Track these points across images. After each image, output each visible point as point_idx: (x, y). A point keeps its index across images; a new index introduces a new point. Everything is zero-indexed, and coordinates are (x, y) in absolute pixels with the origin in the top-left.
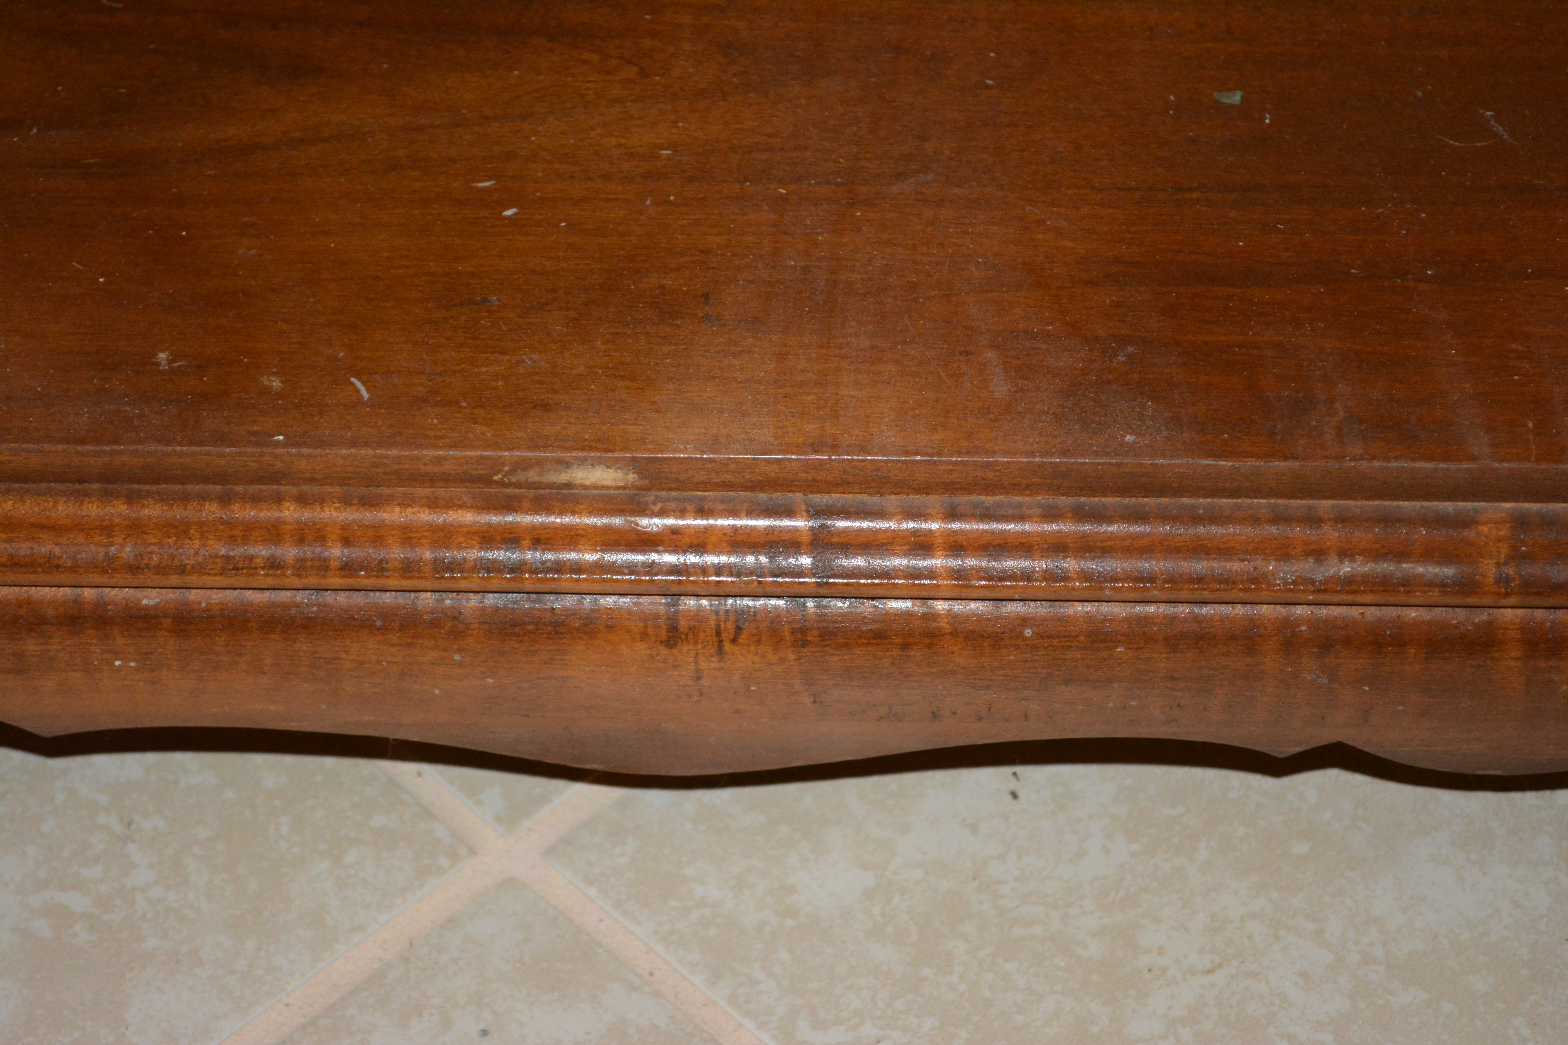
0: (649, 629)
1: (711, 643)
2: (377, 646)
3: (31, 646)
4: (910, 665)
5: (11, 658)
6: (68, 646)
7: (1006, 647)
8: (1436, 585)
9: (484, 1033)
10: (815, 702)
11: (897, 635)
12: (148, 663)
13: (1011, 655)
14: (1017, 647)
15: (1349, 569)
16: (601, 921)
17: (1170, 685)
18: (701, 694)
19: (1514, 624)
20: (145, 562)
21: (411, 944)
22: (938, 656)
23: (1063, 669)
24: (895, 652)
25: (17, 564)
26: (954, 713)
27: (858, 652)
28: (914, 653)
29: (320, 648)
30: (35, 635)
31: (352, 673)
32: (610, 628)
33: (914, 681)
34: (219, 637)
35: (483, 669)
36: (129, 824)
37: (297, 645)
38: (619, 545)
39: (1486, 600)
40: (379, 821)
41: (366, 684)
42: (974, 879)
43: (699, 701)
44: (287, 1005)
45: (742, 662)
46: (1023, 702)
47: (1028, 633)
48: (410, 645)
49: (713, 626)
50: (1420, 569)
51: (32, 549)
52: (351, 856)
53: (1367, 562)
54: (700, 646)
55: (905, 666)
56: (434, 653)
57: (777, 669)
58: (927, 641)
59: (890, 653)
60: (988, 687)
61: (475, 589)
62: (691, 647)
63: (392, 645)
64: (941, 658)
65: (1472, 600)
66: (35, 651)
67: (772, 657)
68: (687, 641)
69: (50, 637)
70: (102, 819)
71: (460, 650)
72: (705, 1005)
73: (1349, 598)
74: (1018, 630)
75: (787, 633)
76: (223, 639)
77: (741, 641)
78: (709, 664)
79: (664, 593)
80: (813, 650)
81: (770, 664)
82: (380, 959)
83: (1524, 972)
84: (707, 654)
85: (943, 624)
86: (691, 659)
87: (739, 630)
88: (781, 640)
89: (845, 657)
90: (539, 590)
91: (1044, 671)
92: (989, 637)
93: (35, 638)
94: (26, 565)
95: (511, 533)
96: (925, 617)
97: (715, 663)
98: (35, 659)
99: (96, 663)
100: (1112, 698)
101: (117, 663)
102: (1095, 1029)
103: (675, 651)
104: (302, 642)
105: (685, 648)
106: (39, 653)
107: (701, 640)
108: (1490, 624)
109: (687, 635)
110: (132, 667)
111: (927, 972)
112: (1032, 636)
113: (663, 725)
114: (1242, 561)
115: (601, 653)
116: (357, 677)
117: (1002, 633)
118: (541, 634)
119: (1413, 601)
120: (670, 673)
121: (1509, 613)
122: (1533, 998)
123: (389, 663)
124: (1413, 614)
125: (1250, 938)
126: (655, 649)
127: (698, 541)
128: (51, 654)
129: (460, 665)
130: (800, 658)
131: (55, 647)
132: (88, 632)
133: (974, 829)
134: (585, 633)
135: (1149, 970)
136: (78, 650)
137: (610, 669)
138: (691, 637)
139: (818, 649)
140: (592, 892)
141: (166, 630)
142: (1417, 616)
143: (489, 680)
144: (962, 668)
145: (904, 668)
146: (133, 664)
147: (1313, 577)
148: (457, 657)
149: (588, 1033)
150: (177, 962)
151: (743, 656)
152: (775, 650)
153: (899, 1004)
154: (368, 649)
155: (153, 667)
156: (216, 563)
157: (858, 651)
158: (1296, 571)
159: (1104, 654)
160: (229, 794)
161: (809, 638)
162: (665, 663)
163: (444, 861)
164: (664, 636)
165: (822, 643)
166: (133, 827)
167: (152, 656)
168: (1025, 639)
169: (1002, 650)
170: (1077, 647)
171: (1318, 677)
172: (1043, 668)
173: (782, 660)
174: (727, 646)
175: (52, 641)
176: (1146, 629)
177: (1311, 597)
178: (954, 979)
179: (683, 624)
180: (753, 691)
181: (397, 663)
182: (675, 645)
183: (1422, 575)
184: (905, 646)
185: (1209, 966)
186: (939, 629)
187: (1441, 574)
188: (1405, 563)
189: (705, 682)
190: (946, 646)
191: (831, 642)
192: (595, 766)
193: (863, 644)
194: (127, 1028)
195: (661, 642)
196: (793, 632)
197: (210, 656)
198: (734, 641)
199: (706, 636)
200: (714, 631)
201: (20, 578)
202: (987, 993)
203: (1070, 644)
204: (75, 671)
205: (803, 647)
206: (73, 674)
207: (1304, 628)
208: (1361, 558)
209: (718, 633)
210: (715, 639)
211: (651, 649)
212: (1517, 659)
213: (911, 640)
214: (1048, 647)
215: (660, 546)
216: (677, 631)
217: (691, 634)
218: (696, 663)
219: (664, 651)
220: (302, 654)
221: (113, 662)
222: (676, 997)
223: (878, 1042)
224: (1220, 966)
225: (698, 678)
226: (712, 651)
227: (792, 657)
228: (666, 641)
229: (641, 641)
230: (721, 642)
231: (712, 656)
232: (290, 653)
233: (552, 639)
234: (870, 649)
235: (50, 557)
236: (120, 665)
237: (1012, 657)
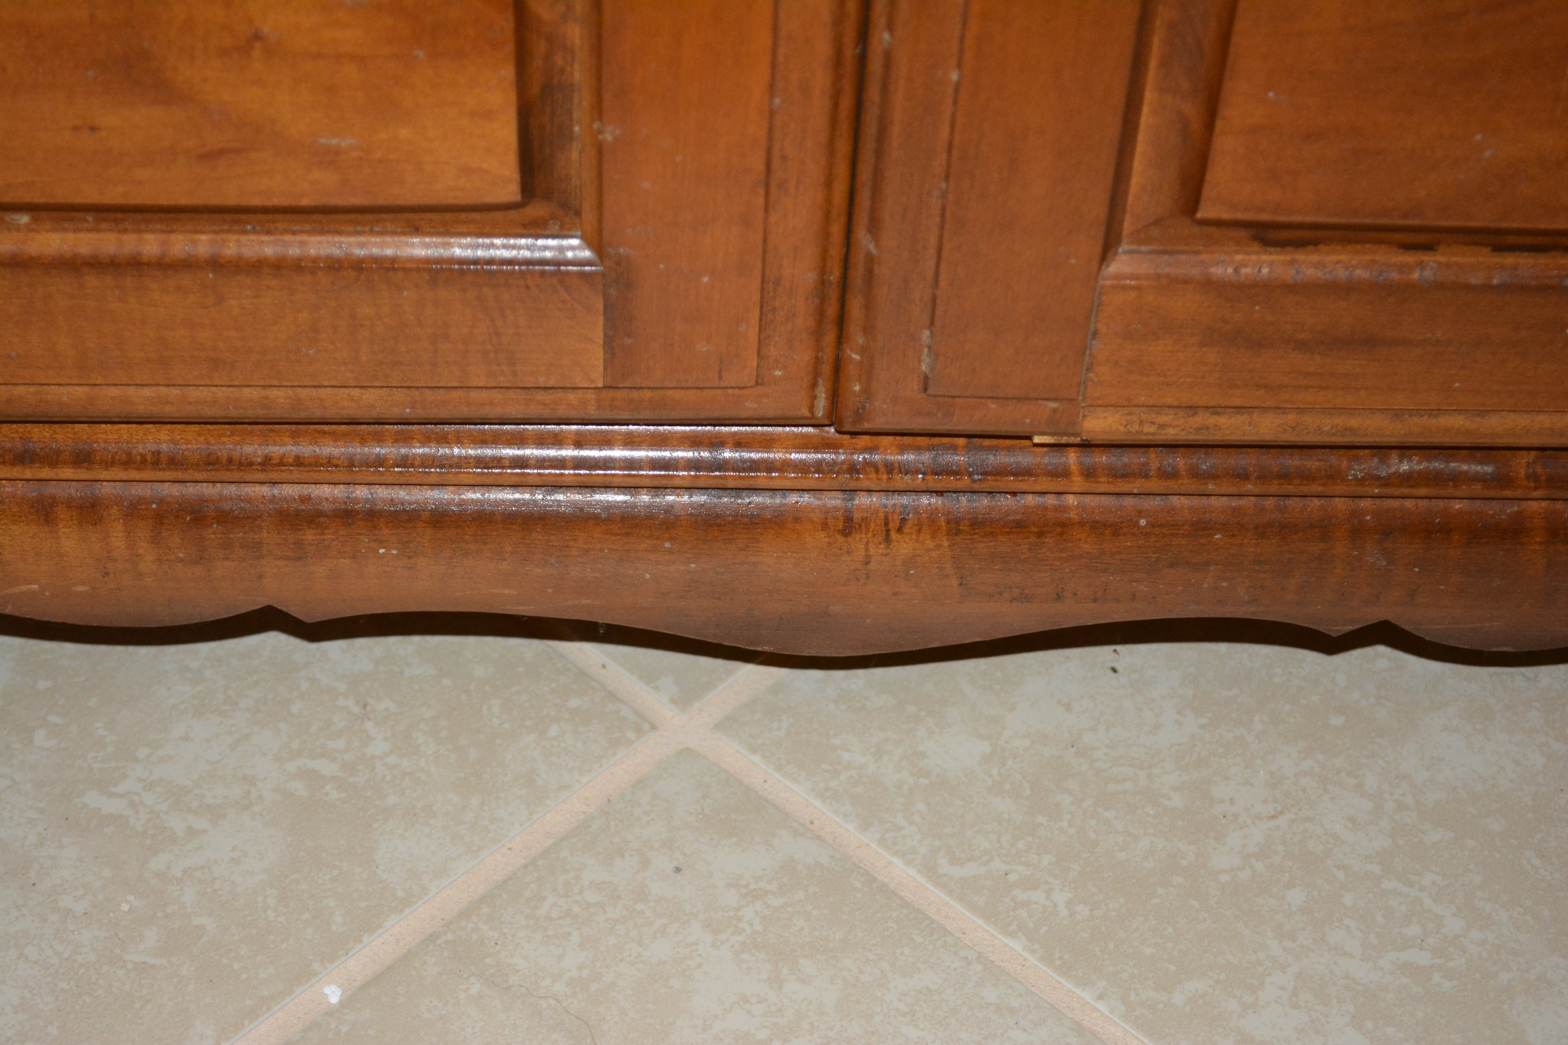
0: (830, 521)
1: (880, 532)
2: (601, 536)
3: (310, 536)
4: (1043, 550)
5: (292, 546)
6: (341, 535)
7: (1124, 535)
8: (1478, 480)
9: (678, 870)
10: (961, 584)
11: (1034, 524)
12: (408, 550)
13: (1127, 541)
14: (1134, 534)
15: (1407, 467)
16: (765, 781)
17: (1257, 568)
18: (868, 577)
19: (1540, 514)
20: (410, 462)
21: (609, 800)
22: (1067, 543)
23: (1170, 554)
24: (1033, 539)
25: (302, 464)
26: (1075, 594)
27: (1002, 540)
28: (1048, 540)
29: (553, 538)
30: (314, 526)
31: (579, 559)
32: (797, 520)
33: (1046, 565)
34: (469, 527)
35: (689, 555)
36: (365, 706)
37: (534, 535)
38: (807, 448)
39: (1519, 493)
40: (574, 703)
41: (589, 570)
42: (1073, 746)
43: (865, 584)
44: (510, 849)
45: (905, 548)
46: (1134, 583)
47: (1143, 522)
48: (628, 534)
49: (883, 517)
50: (1465, 467)
51: (315, 452)
52: (553, 731)
53: (1422, 462)
54: (870, 535)
55: (1040, 551)
56: (648, 542)
57: (933, 554)
58: (1059, 530)
59: (1028, 540)
60: (1105, 570)
61: (685, 486)
62: (864, 536)
63: (614, 535)
64: (1070, 545)
65: (1508, 493)
66: (313, 540)
67: (930, 544)
68: (861, 530)
69: (327, 528)
70: (341, 702)
71: (670, 539)
72: (858, 847)
73: (1406, 491)
74: (1135, 520)
75: (943, 524)
76: (472, 530)
77: (905, 531)
78: (877, 550)
79: (843, 489)
80: (965, 537)
81: (928, 550)
82: (584, 813)
83: (1530, 815)
84: (876, 542)
85: (1073, 515)
86: (863, 546)
87: (904, 521)
88: (939, 529)
89: (991, 544)
90: (739, 486)
91: (1154, 555)
92: (1111, 526)
93: (313, 529)
94: (310, 465)
95: (716, 438)
96: (1057, 509)
97: (882, 549)
98: (312, 547)
99: (363, 551)
100: (1207, 580)
101: (382, 551)
102: (1184, 863)
103: (850, 539)
104: (538, 531)
105: (858, 536)
106: (316, 542)
107: (871, 530)
108: (1519, 513)
109: (860, 526)
110: (393, 554)
111: (1040, 819)
112: (1146, 525)
113: (831, 607)
114: (1321, 460)
115: (787, 541)
116: (582, 563)
117: (1122, 523)
118: (738, 524)
119: (1459, 493)
120: (844, 559)
121: (1534, 505)
122: (1539, 836)
123: (610, 549)
124: (1458, 506)
125: (1304, 790)
126: (833, 537)
127: (872, 445)
128: (326, 543)
129: (670, 552)
130: (954, 545)
131: (330, 537)
132: (358, 523)
133: (1068, 708)
134: (775, 523)
135: (1224, 817)
136: (350, 540)
137: (794, 555)
138: (864, 527)
139: (969, 537)
140: (757, 759)
141: (424, 522)
142: (1460, 508)
143: (693, 565)
144: (1087, 553)
145: (1039, 553)
146: (394, 552)
147: (1378, 474)
148: (667, 545)
149: (765, 869)
150: (415, 815)
151: (906, 543)
152: (933, 537)
153: (1021, 845)
154: (594, 538)
155: (411, 554)
156: (470, 463)
157: (1001, 538)
158: (1364, 469)
159: (1203, 541)
160: (446, 682)
161: (961, 528)
162: (840, 549)
163: (631, 735)
164: (841, 526)
165: (973, 532)
166: (369, 708)
167: (412, 545)
168: (1139, 528)
169: (1121, 537)
170: (1182, 534)
171: (1379, 559)
172: (1153, 553)
173: (939, 546)
174: (893, 535)
175: (327, 531)
176: (1240, 519)
177: (1376, 491)
178: (1065, 824)
179: (857, 516)
180: (911, 574)
181: (616, 550)
182: (850, 533)
183: (1466, 472)
184: (1040, 535)
185: (1273, 813)
186: (1069, 519)
187: (1482, 471)
188: (1453, 462)
189: (872, 566)
190: (1074, 534)
191: (980, 530)
192: (766, 648)
193: (1006, 532)
194: (377, 868)
195: (839, 531)
196: (948, 522)
197: (461, 545)
198: (899, 530)
199: (876, 526)
200: (883, 522)
201: (305, 476)
202: (1093, 836)
203: (1177, 532)
204: (345, 558)
205: (956, 535)
206: (343, 560)
207: (1368, 518)
208: (1417, 458)
209: (886, 524)
210: (883, 529)
211: (830, 537)
212: (1541, 543)
213: (1045, 529)
214: (1159, 534)
215: (840, 449)
216: (852, 521)
217: (864, 524)
218: (867, 550)
219: (841, 539)
220: (537, 542)
221: (379, 550)
222: (834, 840)
223: (1006, 874)
224: (1282, 813)
225: (867, 563)
226: (880, 539)
227: (946, 544)
228: (843, 530)
229: (822, 530)
230: (888, 531)
231: (880, 544)
232: (528, 542)
233: (747, 528)
234: (1011, 537)
235: (330, 458)
236: (383, 553)
237: (1128, 544)
